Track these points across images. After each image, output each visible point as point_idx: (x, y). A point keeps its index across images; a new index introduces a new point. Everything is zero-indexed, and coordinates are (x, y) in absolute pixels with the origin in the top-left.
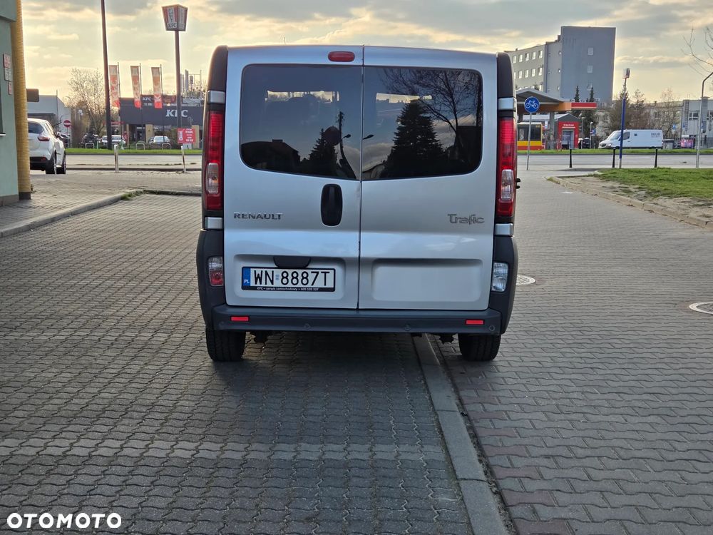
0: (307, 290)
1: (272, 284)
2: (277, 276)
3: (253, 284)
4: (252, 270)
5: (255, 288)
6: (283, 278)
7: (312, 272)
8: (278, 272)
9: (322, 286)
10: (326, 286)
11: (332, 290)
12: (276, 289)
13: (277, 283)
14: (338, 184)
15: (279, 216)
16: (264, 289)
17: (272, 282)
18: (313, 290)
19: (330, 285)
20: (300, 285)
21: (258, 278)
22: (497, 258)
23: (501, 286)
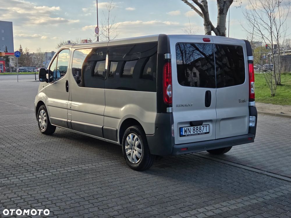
0: (201, 134)
1: (190, 133)
2: (191, 129)
3: (184, 134)
4: (183, 128)
5: (185, 136)
6: (194, 130)
7: (202, 127)
8: (192, 128)
9: (206, 132)
10: (207, 132)
11: (208, 133)
12: (192, 135)
13: (192, 133)
14: (210, 90)
15: (192, 105)
16: (188, 135)
17: (190, 132)
18: (203, 134)
19: (208, 131)
20: (199, 132)
21: (185, 131)
22: (250, 114)
23: (251, 124)
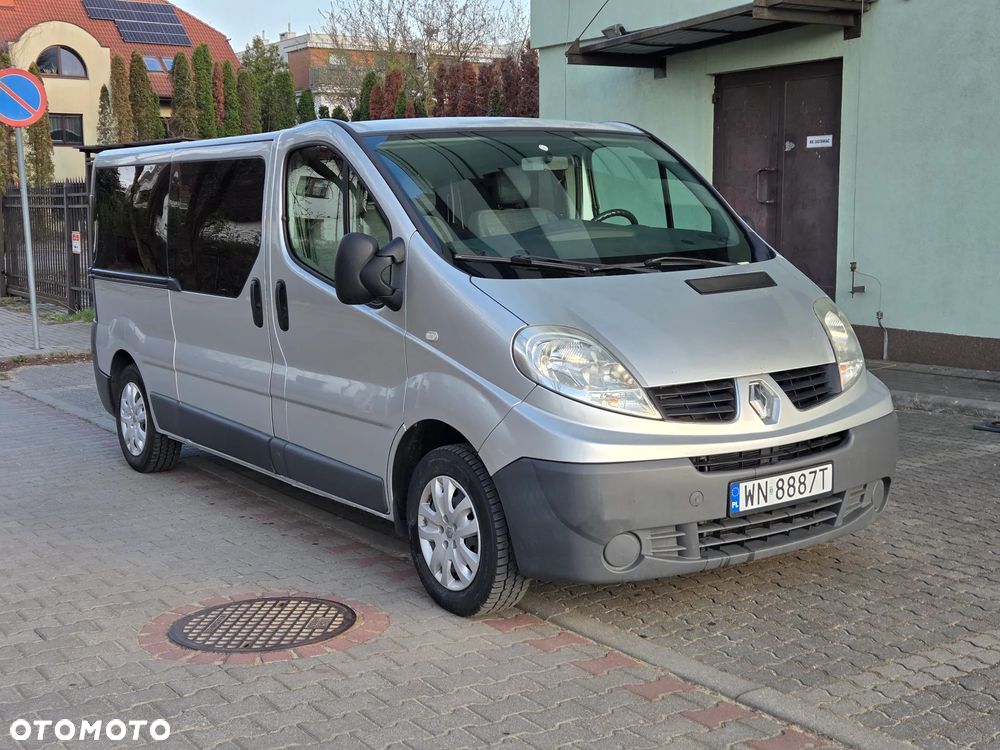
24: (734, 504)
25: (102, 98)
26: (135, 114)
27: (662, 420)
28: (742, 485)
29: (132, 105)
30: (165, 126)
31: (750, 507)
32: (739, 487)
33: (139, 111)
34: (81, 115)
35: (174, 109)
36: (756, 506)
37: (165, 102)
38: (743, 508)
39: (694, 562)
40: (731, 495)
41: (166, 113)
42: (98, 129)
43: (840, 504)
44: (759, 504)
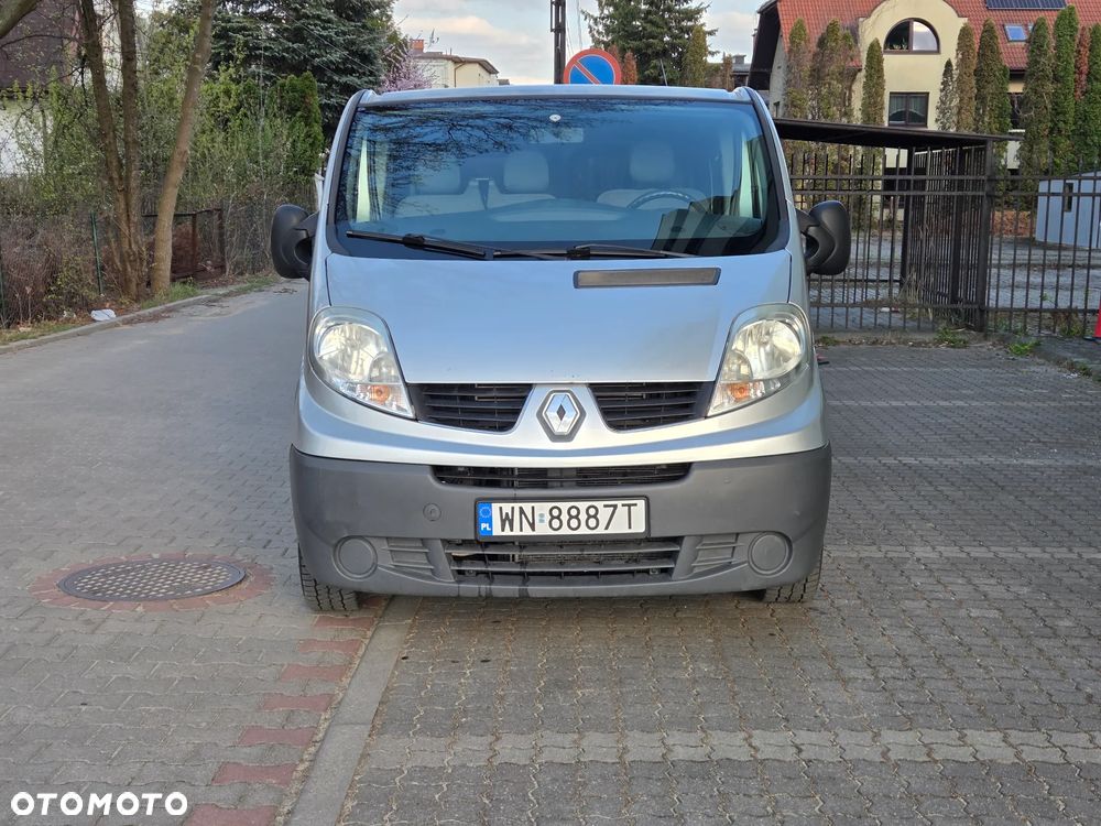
24: (483, 526)
25: (945, 74)
26: (978, 91)
27: (416, 420)
28: (495, 507)
29: (978, 80)
30: (1012, 103)
31: (507, 532)
32: (491, 507)
33: (984, 87)
34: (928, 93)
35: (1026, 83)
36: (516, 532)
37: (1016, 75)
38: (497, 531)
39: (447, 584)
40: (478, 514)
41: (1016, 88)
42: (937, 108)
43: (678, 552)
44: (521, 530)
